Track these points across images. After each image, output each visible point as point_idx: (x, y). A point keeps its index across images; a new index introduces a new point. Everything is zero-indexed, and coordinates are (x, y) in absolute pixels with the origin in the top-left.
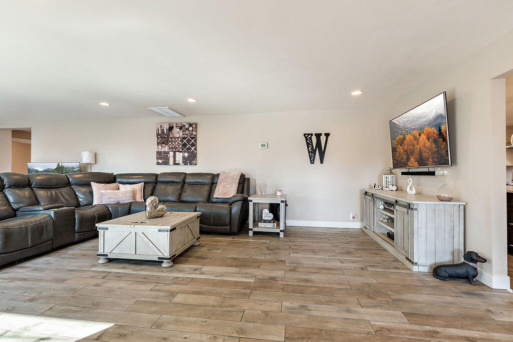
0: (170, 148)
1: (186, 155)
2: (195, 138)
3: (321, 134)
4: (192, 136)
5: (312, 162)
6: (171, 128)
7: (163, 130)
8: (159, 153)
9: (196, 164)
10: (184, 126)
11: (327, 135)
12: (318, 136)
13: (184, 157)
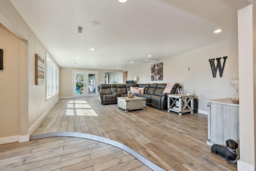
0: (154, 74)
1: (159, 76)
2: (162, 69)
3: (220, 58)
4: (161, 68)
5: (214, 76)
6: (155, 66)
7: (152, 67)
8: (152, 76)
9: (162, 80)
10: (158, 64)
11: (225, 58)
12: (218, 60)
13: (158, 77)
